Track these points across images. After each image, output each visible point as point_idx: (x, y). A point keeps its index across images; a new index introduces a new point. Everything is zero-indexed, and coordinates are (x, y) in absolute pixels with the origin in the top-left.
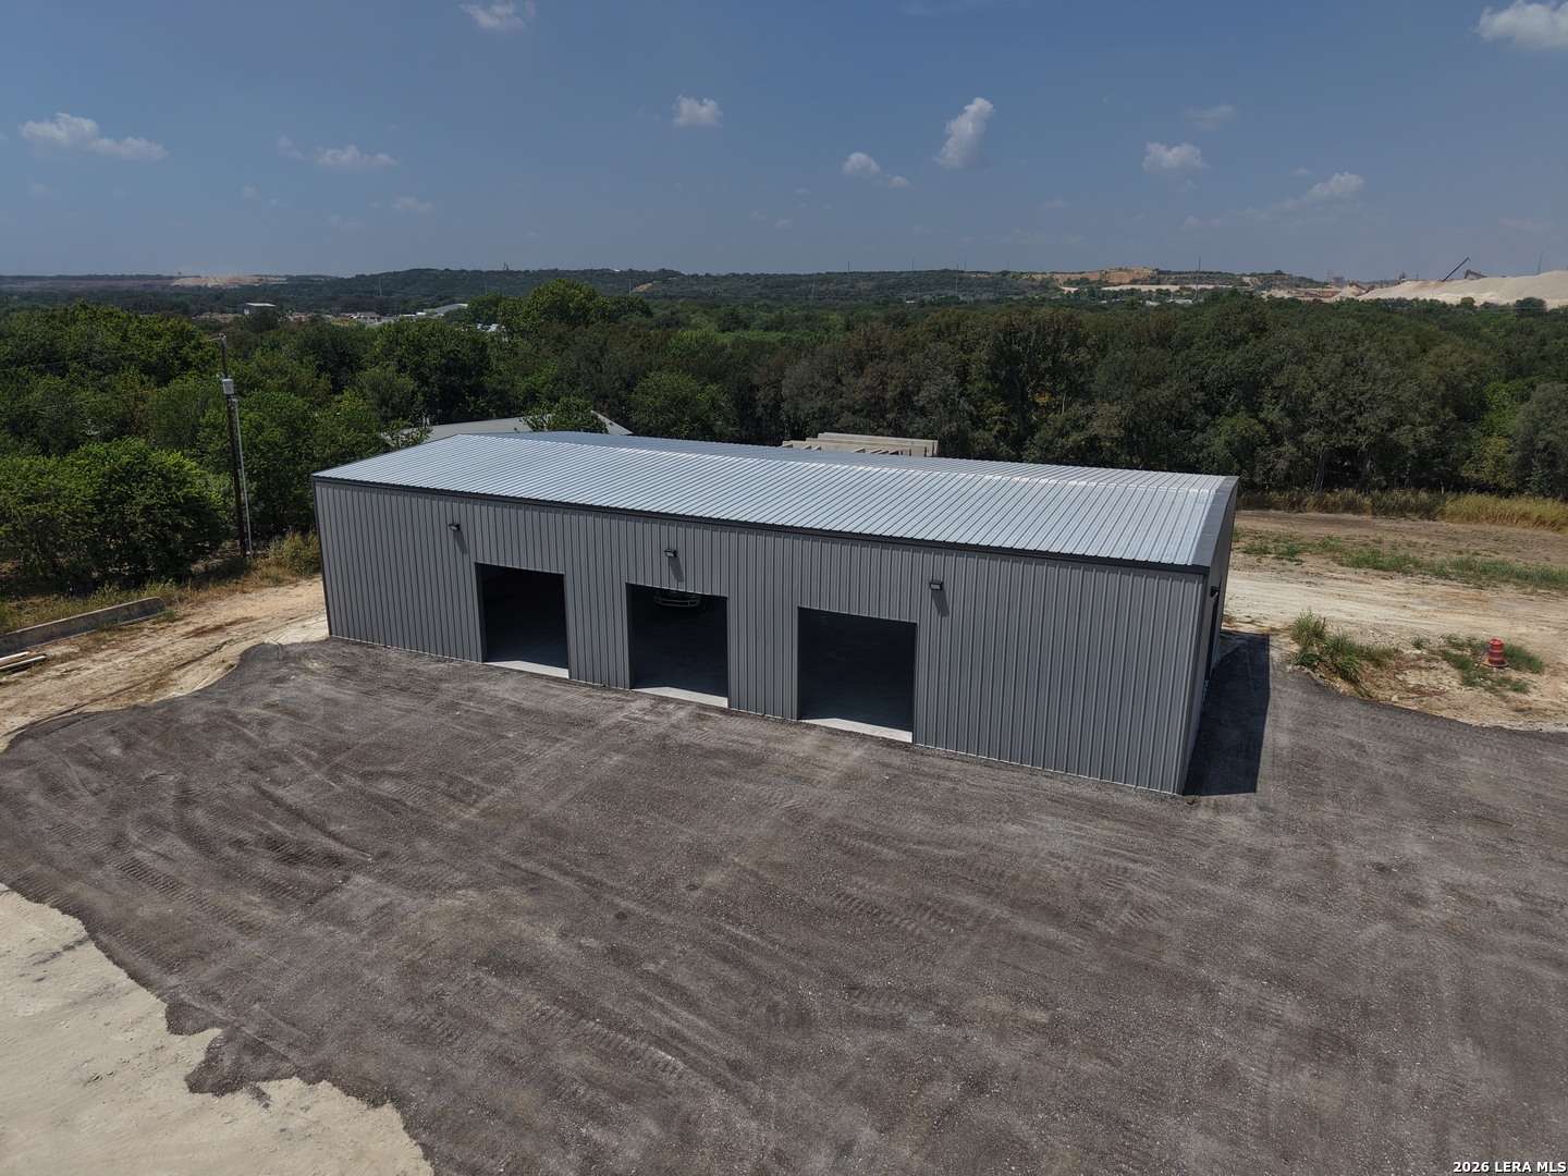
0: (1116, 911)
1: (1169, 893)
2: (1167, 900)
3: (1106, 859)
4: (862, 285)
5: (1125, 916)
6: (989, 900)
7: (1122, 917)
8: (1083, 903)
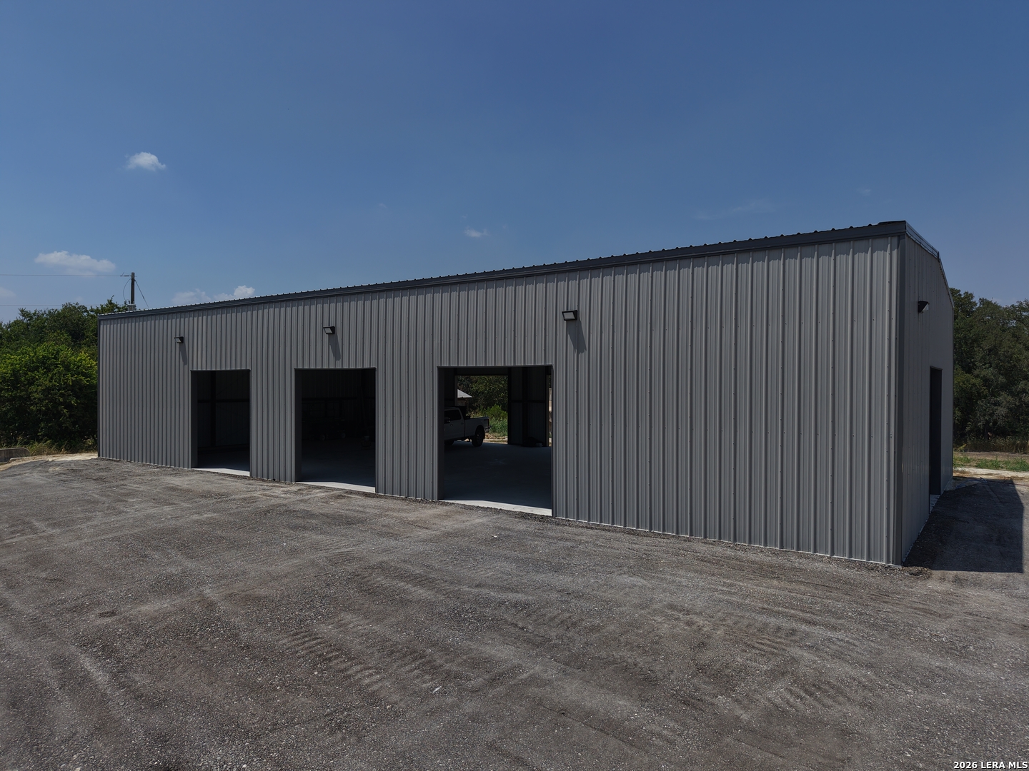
0: (761, 684)
1: (870, 666)
2: (865, 676)
3: (762, 618)
5: (778, 692)
6: (534, 653)
7: (770, 694)
8: (701, 669)
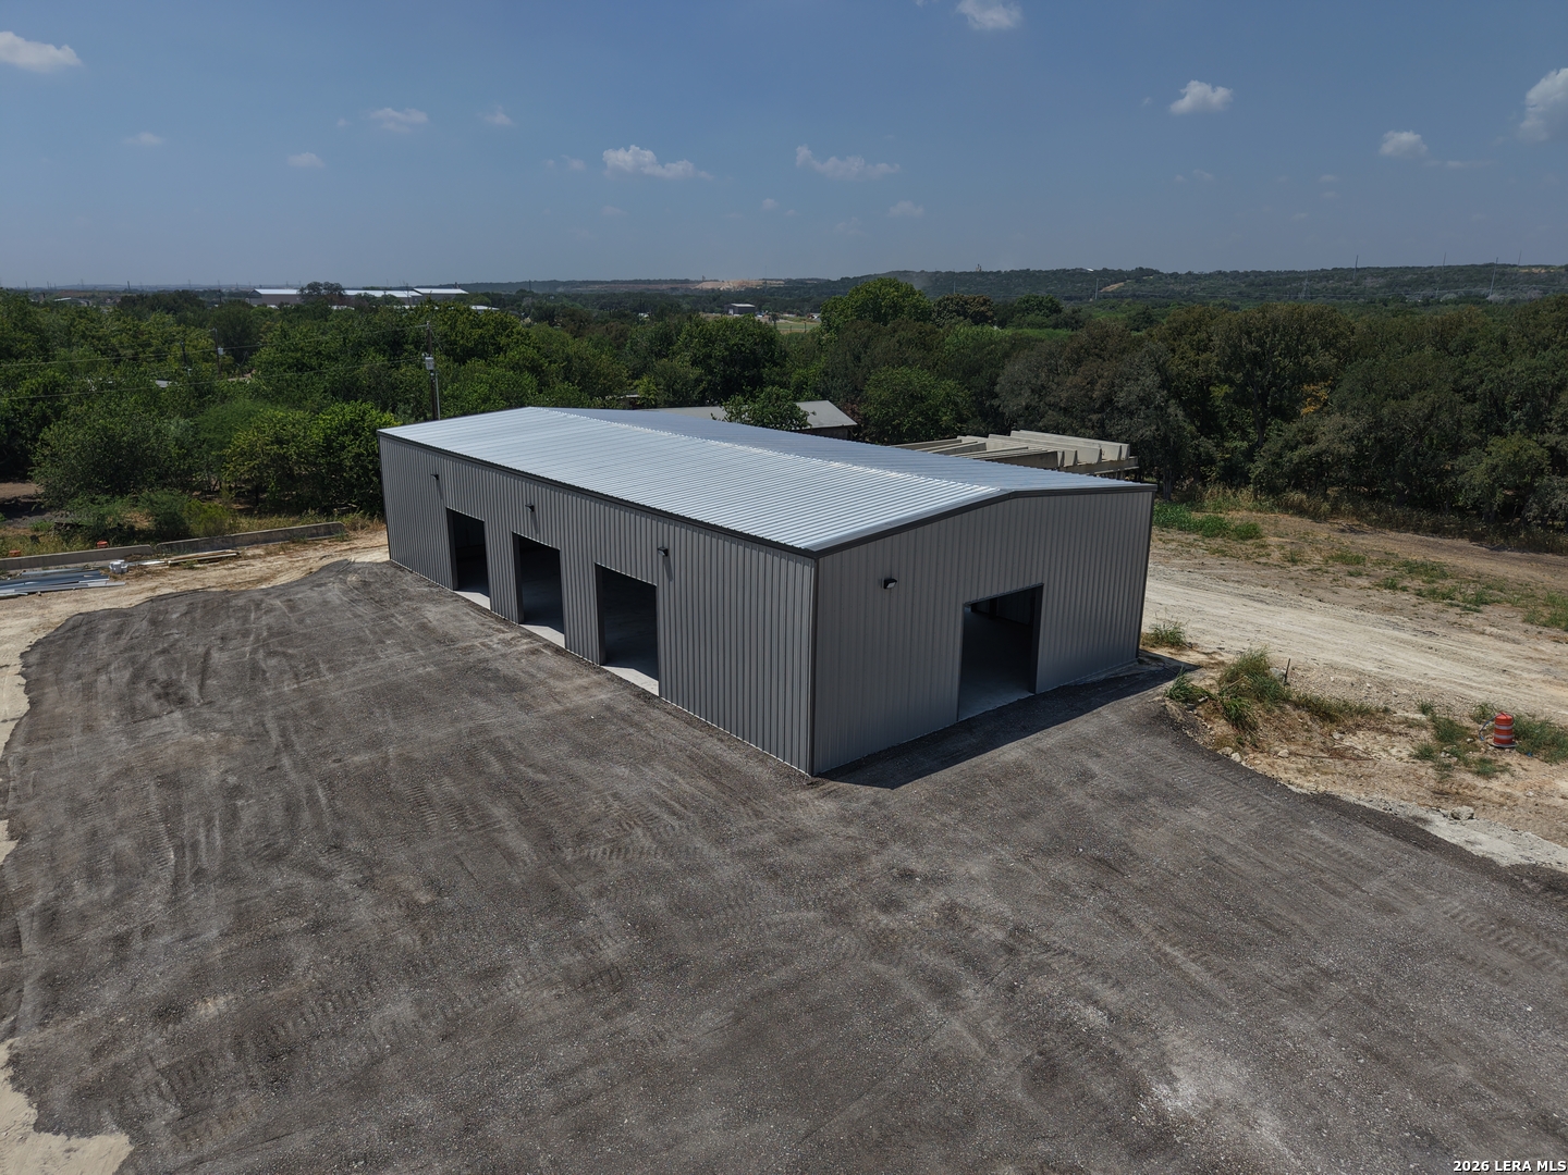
4: (1369, 282)
